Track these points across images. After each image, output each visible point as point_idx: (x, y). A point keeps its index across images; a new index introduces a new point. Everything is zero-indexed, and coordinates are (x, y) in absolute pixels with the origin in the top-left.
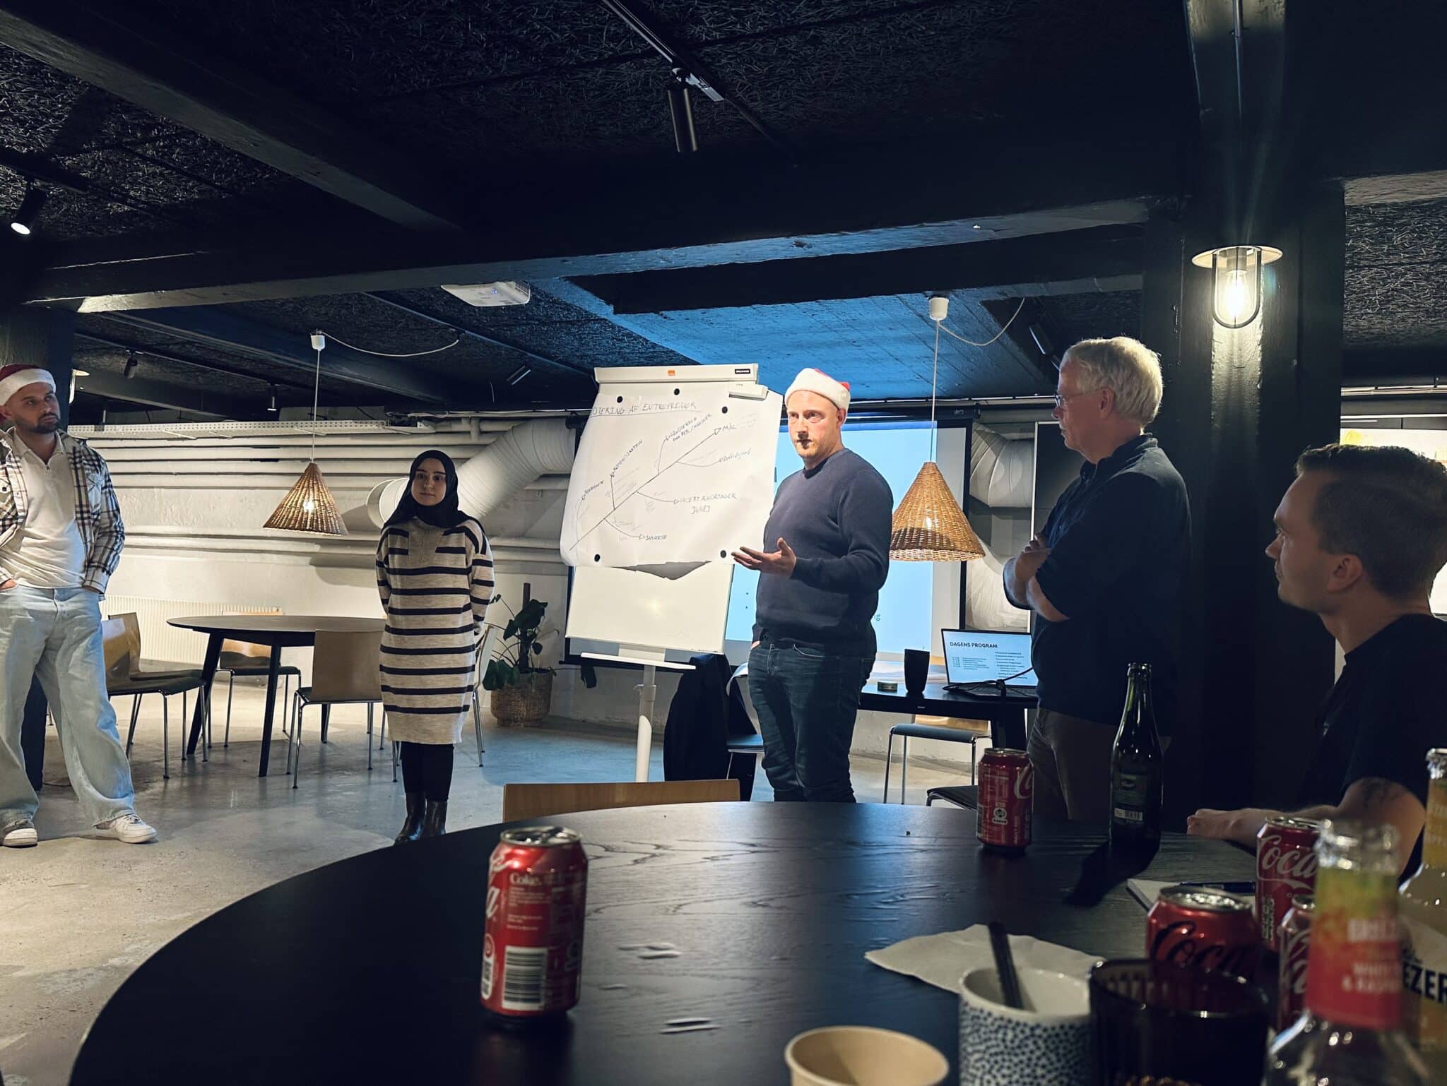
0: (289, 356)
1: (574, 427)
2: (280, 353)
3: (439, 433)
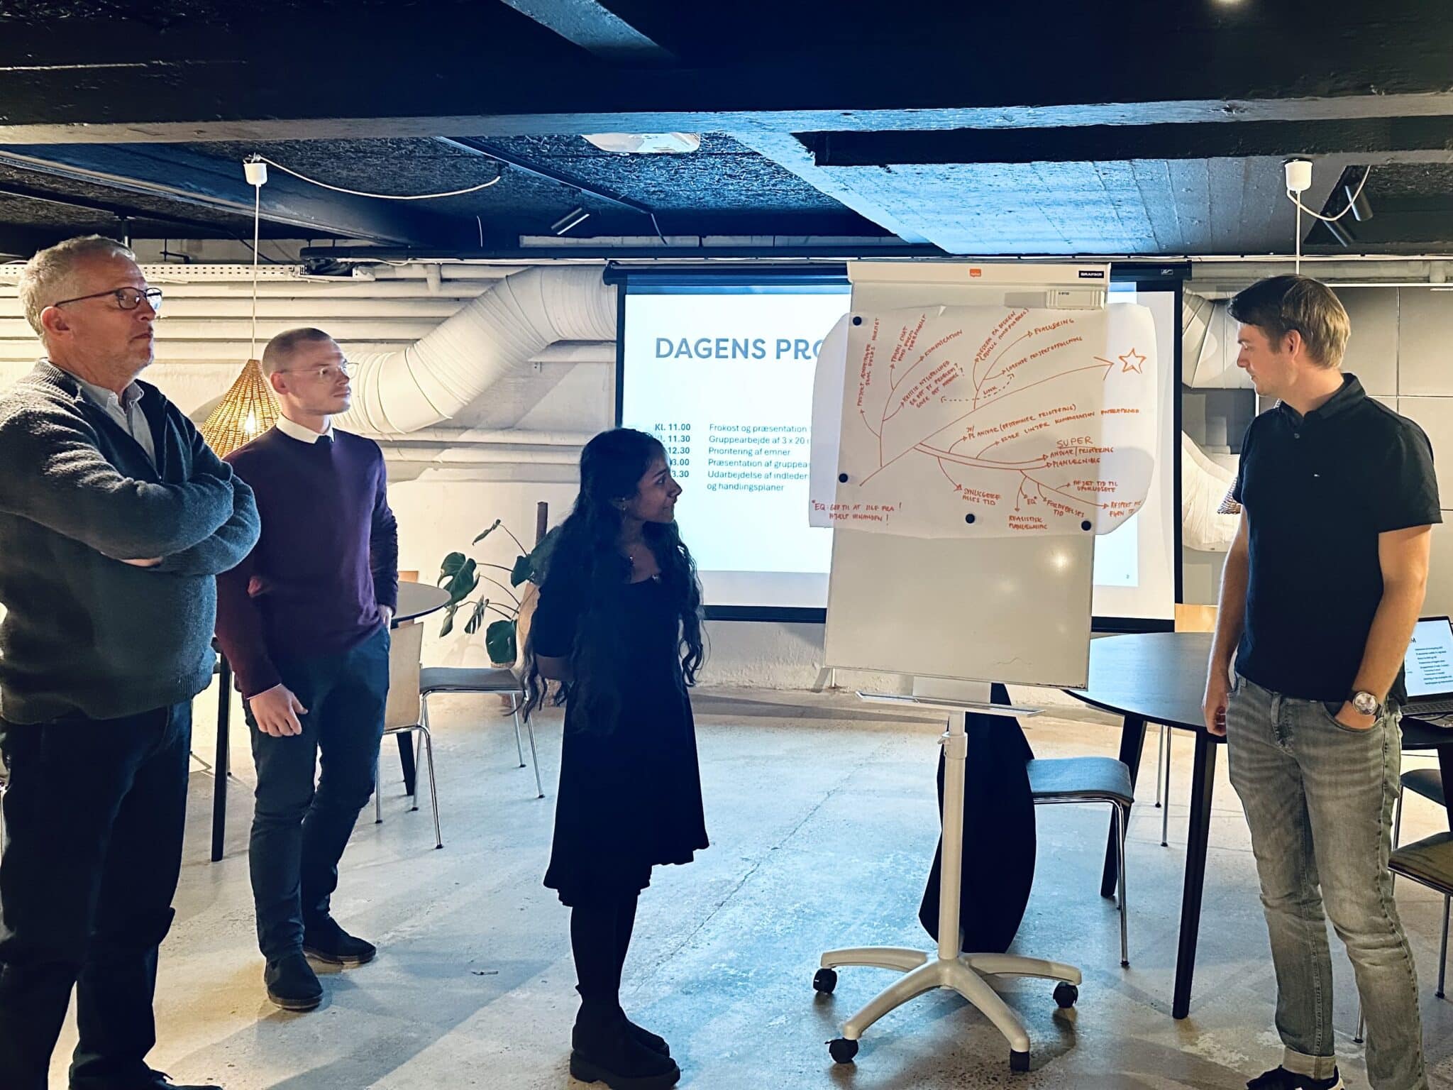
0: (201, 192)
1: (614, 283)
2: (190, 189)
3: (377, 280)
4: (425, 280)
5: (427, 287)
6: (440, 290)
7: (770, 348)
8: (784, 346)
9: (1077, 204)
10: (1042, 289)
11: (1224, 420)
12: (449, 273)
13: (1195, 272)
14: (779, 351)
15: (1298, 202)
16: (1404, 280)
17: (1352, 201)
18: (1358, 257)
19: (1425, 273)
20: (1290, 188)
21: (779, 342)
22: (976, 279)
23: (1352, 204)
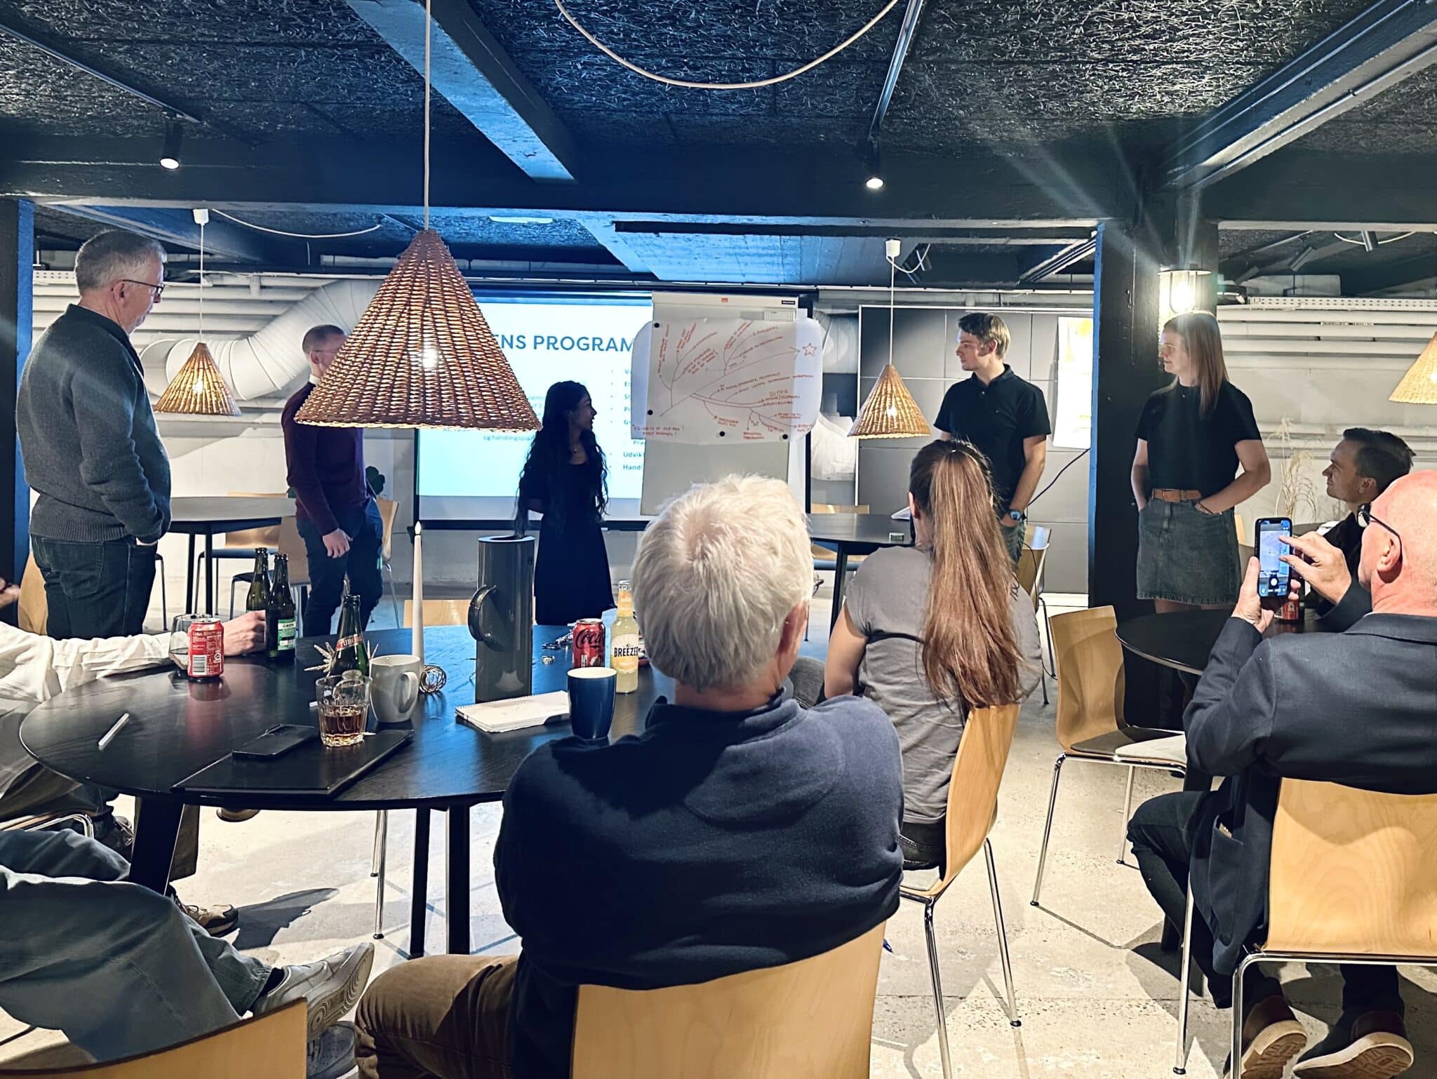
3: (215, 286)
4: (248, 287)
5: (250, 292)
6: (260, 294)
7: (529, 342)
8: (539, 340)
9: (760, 255)
10: (761, 310)
11: (835, 396)
12: (266, 282)
13: (821, 295)
14: (536, 343)
15: (892, 263)
16: (951, 304)
17: (921, 261)
18: (922, 289)
19: (963, 300)
20: (888, 254)
21: (536, 337)
22: (725, 304)
23: (921, 263)
